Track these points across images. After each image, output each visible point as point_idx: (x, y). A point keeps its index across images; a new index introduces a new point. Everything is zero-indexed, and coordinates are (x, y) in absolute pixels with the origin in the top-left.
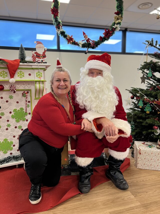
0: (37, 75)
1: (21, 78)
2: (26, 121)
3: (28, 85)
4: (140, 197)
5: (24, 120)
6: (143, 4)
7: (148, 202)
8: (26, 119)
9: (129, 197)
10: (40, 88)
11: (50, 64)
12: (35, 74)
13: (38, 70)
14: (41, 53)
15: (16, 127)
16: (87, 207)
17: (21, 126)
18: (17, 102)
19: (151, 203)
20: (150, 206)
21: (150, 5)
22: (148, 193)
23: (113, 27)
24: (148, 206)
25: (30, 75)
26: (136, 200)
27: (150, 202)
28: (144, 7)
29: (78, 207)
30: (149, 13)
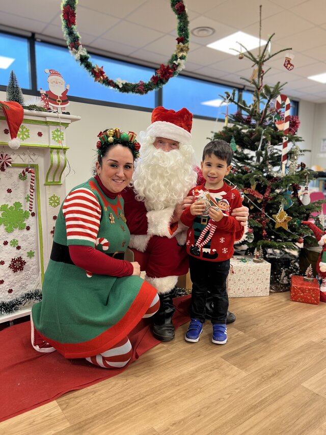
0: (55, 136)
1: (23, 140)
2: (25, 230)
3: (32, 157)
4: (251, 331)
5: (21, 229)
6: (199, 29)
7: (265, 335)
8: (27, 225)
9: (237, 334)
10: (59, 162)
11: (79, 117)
12: (51, 134)
13: (55, 127)
14: (60, 95)
15: (6, 243)
16: (184, 358)
17: (17, 241)
18: (9, 191)
19: (269, 336)
20: (270, 339)
21: (211, 31)
22: (260, 325)
23: (175, 62)
24: (268, 340)
25: (40, 134)
26: (247, 335)
27: (267, 334)
28: (201, 33)
29: (171, 361)
30: (205, 45)
